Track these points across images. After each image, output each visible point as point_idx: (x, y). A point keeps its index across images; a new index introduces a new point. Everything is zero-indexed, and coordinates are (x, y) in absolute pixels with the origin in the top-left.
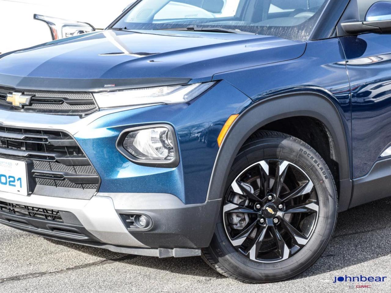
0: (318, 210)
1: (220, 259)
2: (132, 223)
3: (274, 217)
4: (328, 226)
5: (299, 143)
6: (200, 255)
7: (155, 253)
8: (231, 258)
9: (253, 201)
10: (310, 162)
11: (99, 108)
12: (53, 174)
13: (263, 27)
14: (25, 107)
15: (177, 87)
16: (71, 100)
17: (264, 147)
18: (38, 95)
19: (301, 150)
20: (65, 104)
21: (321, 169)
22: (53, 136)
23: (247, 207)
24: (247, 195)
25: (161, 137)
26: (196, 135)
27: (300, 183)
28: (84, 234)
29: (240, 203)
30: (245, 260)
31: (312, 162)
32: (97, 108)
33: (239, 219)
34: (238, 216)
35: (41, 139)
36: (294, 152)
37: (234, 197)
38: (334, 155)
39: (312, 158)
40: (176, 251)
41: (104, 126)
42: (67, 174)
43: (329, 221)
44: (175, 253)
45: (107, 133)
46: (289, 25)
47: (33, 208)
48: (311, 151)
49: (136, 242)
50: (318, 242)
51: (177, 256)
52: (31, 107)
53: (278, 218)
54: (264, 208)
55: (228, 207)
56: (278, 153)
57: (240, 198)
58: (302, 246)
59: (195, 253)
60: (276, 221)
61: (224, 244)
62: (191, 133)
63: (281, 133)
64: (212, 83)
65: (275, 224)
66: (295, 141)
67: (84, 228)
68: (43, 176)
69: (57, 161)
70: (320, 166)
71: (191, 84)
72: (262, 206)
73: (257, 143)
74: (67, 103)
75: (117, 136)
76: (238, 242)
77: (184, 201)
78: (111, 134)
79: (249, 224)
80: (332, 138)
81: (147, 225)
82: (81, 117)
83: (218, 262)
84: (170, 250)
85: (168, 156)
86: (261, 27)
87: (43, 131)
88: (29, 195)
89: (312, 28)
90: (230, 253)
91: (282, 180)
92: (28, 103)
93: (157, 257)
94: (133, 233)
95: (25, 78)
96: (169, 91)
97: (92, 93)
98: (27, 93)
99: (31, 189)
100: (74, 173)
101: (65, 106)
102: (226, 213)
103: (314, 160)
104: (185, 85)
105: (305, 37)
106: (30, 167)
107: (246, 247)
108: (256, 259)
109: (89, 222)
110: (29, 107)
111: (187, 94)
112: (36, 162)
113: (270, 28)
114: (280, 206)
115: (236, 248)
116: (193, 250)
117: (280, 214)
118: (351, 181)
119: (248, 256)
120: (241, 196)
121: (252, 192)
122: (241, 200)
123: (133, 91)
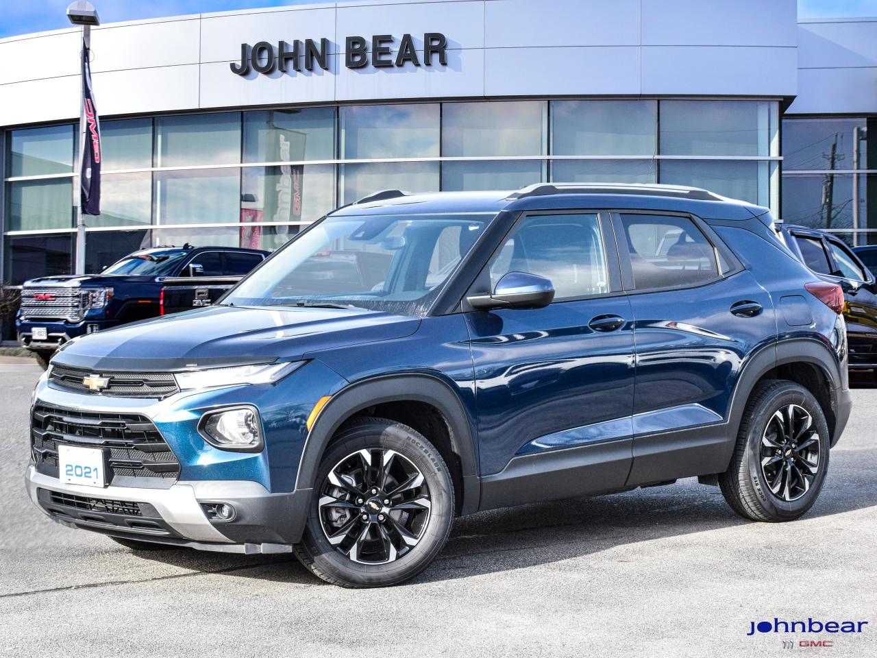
0: (429, 507)
1: (316, 558)
2: (214, 514)
3: (378, 513)
4: (442, 525)
5: (407, 430)
6: (291, 551)
7: (241, 549)
8: (328, 558)
9: (354, 495)
10: (419, 452)
11: (181, 390)
12: (131, 463)
13: (380, 301)
14: (103, 390)
15: (264, 367)
16: (151, 381)
17: (364, 435)
18: (117, 377)
19: (409, 438)
20: (145, 386)
21: (433, 460)
22: (132, 420)
23: (348, 501)
24: (346, 488)
25: (246, 421)
26: (294, 420)
27: (409, 475)
28: (165, 528)
29: (341, 496)
30: (345, 560)
31: (422, 451)
32: (179, 389)
33: (339, 515)
34: (337, 512)
35: (118, 425)
36: (400, 440)
37: (333, 491)
38: (455, 447)
39: (422, 447)
40: (263, 546)
41: (186, 408)
42: (145, 462)
43: (443, 518)
44: (264, 550)
45: (189, 416)
46: (407, 300)
47: (113, 501)
48: (422, 439)
49: (221, 536)
50: (431, 543)
51: (265, 553)
52: (109, 390)
53: (383, 514)
54: (367, 503)
55: (325, 501)
56: (381, 441)
57: (340, 491)
58: (412, 547)
59: (286, 549)
60: (381, 518)
61: (320, 541)
62: (288, 418)
63: (387, 420)
64: (302, 362)
65: (380, 522)
66: (402, 428)
67: (163, 521)
68: (121, 465)
69: (135, 448)
70: (432, 457)
71: (278, 364)
72: (364, 501)
73: (357, 430)
74: (148, 385)
75: (198, 420)
76: (336, 540)
77: (269, 490)
78: (193, 416)
79: (349, 520)
80: (451, 426)
81: (230, 516)
82: (160, 399)
83: (314, 562)
84: (257, 546)
85: (253, 440)
86: (377, 301)
87: (121, 415)
88: (106, 487)
89: (432, 303)
90: (327, 552)
91: (386, 472)
92: (106, 386)
93: (244, 554)
94: (216, 525)
95: (103, 358)
96: (256, 371)
97: (173, 373)
98: (105, 375)
99: (109, 480)
100: (153, 460)
101: (145, 389)
102: (322, 507)
103: (424, 449)
104: (273, 364)
105: (423, 313)
106: (107, 455)
107: (345, 546)
108: (357, 559)
109: (169, 515)
110: (107, 390)
111: (274, 374)
112: (114, 451)
113: (387, 303)
114: (386, 501)
115: (334, 547)
116: (283, 546)
117: (385, 510)
118: (478, 478)
119: (348, 557)
120: (341, 489)
121: (354, 485)
122: (341, 494)
123: (222, 370)
